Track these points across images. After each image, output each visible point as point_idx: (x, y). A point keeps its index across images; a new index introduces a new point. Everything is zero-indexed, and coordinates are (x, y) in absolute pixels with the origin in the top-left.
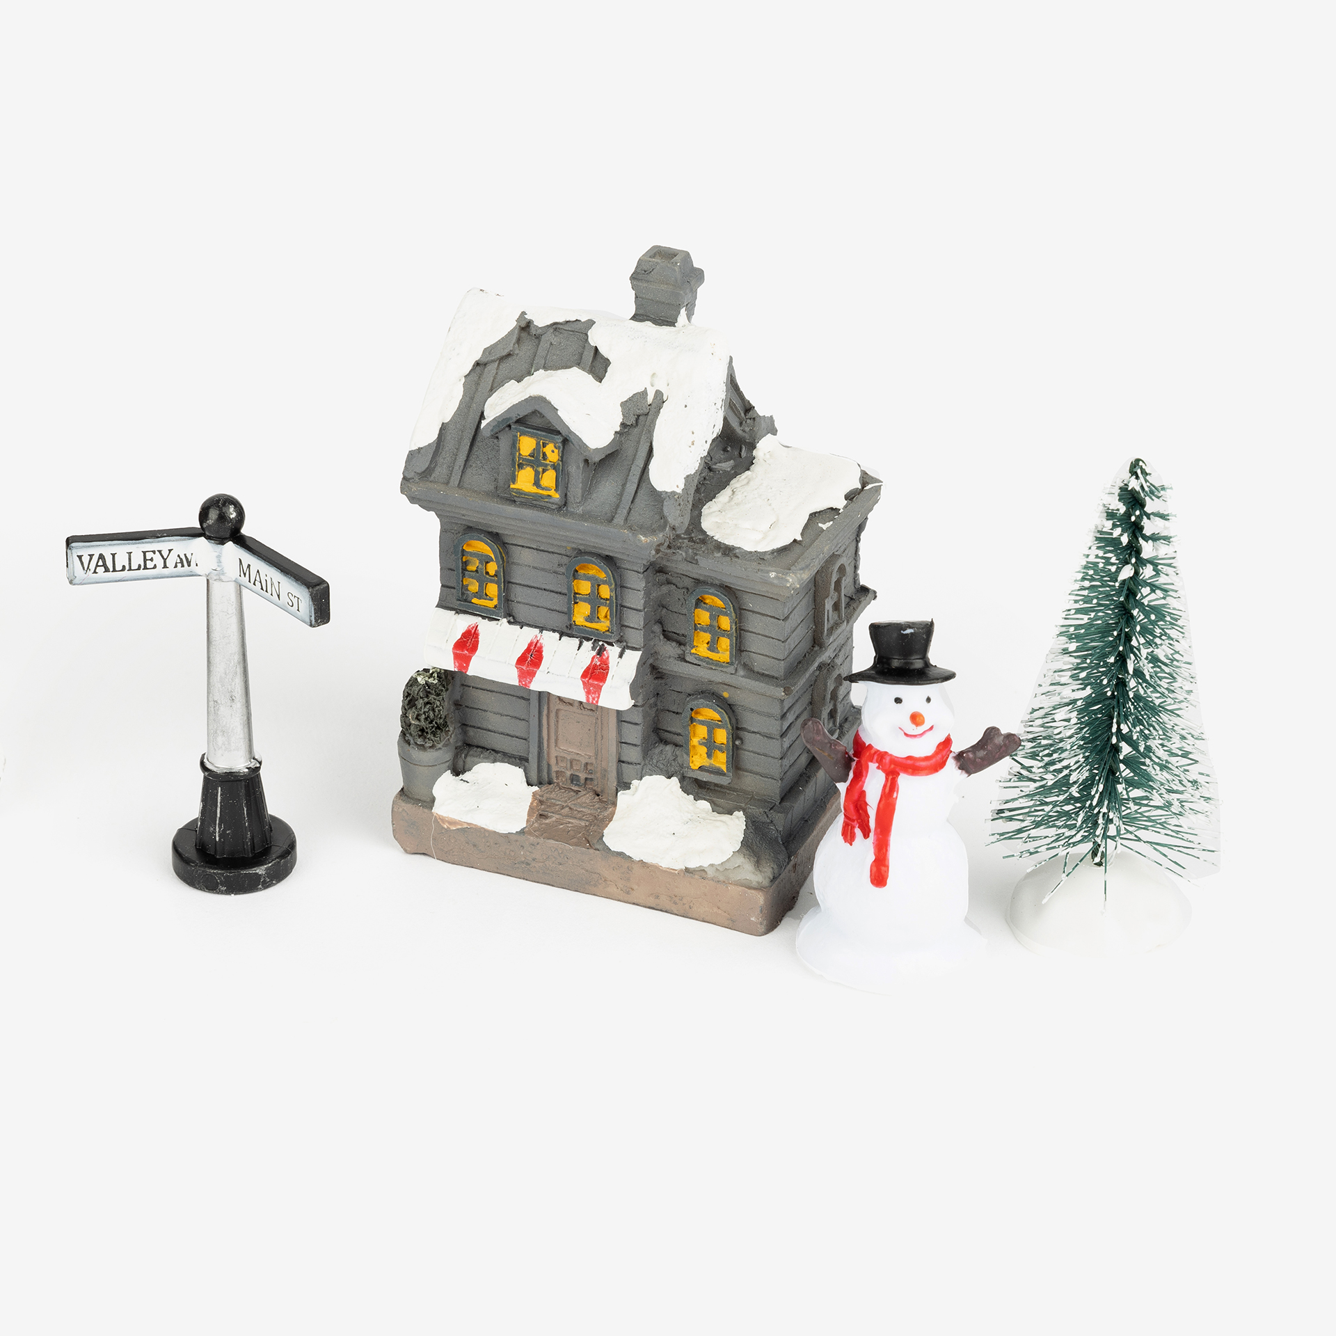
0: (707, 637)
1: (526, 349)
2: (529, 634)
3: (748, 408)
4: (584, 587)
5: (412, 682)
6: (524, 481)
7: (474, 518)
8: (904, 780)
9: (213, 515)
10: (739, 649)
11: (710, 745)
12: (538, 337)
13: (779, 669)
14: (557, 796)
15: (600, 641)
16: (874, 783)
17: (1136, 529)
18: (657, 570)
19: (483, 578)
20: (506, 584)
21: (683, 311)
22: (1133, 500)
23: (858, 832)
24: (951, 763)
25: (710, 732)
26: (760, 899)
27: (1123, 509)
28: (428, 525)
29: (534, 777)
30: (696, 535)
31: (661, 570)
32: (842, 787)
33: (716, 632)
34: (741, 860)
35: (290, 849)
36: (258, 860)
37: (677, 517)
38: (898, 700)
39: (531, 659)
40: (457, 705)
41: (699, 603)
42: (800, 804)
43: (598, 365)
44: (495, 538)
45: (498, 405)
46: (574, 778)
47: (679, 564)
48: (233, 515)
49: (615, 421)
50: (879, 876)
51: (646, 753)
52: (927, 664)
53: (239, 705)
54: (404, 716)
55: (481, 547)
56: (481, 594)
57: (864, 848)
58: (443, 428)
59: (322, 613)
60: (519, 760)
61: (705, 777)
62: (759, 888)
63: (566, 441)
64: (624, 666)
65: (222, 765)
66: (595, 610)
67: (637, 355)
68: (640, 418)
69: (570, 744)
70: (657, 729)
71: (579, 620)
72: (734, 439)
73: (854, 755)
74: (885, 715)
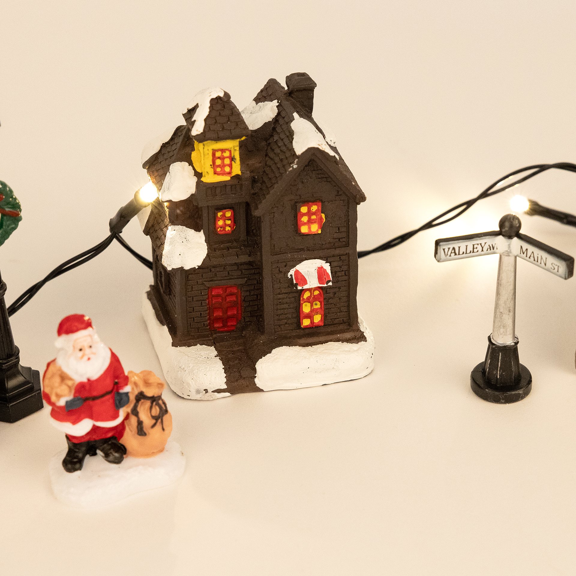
9: (506, 225)
48: (516, 224)
53: (511, 314)
59: (569, 272)
65: (501, 342)
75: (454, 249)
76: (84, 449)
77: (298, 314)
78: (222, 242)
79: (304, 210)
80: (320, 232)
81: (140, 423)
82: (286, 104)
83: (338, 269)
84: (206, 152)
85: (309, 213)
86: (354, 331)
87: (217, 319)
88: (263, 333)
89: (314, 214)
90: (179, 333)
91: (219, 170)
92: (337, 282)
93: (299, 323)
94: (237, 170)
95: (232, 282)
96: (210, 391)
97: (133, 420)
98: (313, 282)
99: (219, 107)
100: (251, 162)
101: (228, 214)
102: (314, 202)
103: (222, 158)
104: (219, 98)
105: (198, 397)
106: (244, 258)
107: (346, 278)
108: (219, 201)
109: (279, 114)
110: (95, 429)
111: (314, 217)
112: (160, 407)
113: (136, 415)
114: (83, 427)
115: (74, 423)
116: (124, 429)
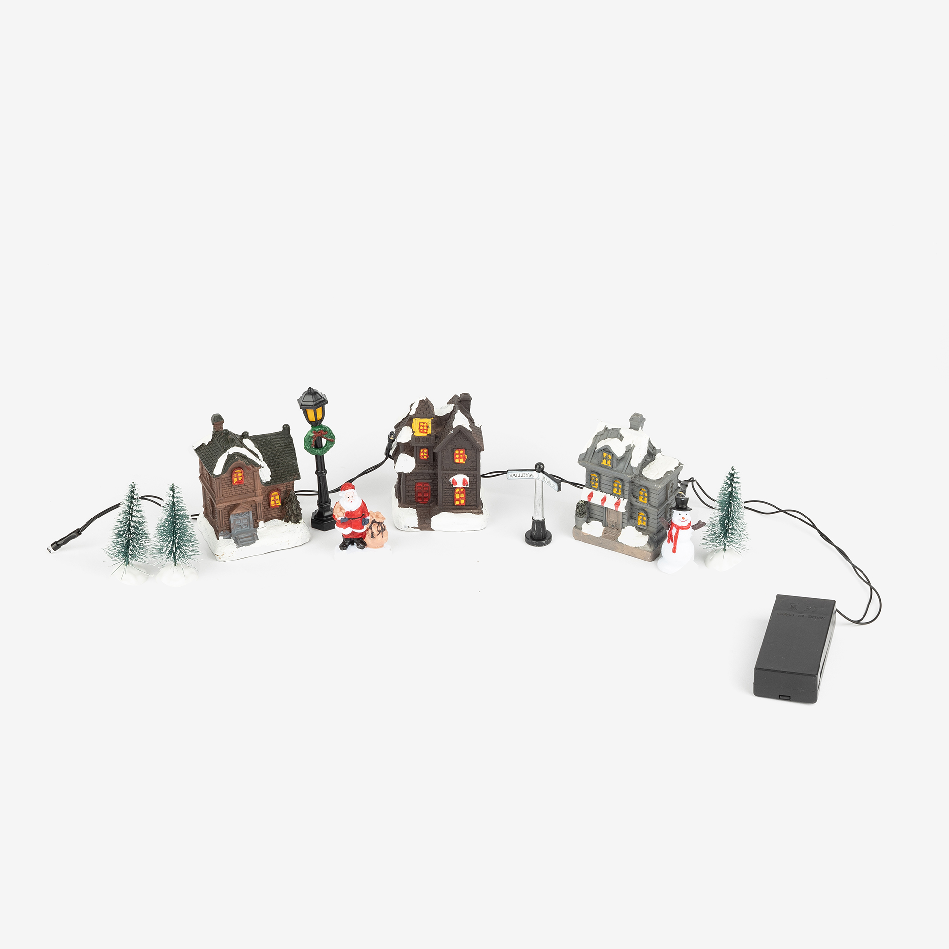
0: (642, 497)
1: (606, 433)
2: (604, 494)
3: (654, 448)
4: (616, 485)
5: (579, 503)
6: (604, 462)
7: (593, 469)
8: (680, 531)
9: (538, 466)
10: (649, 500)
11: (642, 520)
12: (609, 431)
13: (657, 505)
14: (608, 529)
15: (619, 497)
16: (674, 531)
17: (732, 481)
18: (632, 482)
19: (595, 482)
20: (600, 483)
21: (640, 427)
22: (732, 475)
23: (670, 541)
24: (691, 527)
25: (642, 517)
26: (650, 554)
27: (729, 476)
28: (584, 470)
29: (604, 525)
30: (640, 474)
31: (633, 482)
32: (668, 531)
33: (644, 496)
34: (647, 545)
35: (550, 537)
36: (543, 539)
37: (636, 472)
38: (680, 514)
39: (604, 500)
40: (588, 508)
41: (640, 490)
42: (661, 534)
43: (621, 438)
44: (597, 473)
45: (600, 445)
46: (613, 526)
47: (636, 481)
48: (542, 467)
49: (624, 450)
50: (674, 551)
51: (628, 521)
52: (687, 507)
53: (541, 506)
54: (576, 510)
55: (595, 475)
56: (594, 485)
57: (672, 544)
58: (588, 449)
59: (560, 488)
60: (601, 521)
61: (641, 527)
62: (650, 552)
63: (613, 455)
64: (624, 502)
65: (536, 519)
66: (618, 490)
67: (630, 436)
68: (629, 450)
69: (612, 519)
70: (631, 516)
71: (615, 492)
72: (651, 454)
73: (671, 525)
74: (677, 517)
75: (514, 474)
76: (349, 541)
77: (454, 499)
78: (422, 463)
79: (457, 452)
80: (464, 463)
81: (372, 533)
82: (456, 405)
83: (472, 480)
84: (416, 423)
85: (459, 454)
86: (479, 509)
87: (419, 498)
88: (438, 505)
89: (461, 454)
90: (402, 502)
91: (421, 431)
92: (472, 486)
93: (454, 503)
94: (430, 432)
95: (426, 481)
96: (410, 527)
97: (370, 531)
98: (460, 485)
99: (423, 404)
100: (437, 429)
101: (425, 451)
102: (461, 449)
103: (423, 426)
104: (424, 400)
105: (405, 529)
106: (431, 471)
107: (476, 485)
108: (421, 445)
109: (453, 410)
110: (353, 533)
111: (461, 456)
112: (382, 527)
113: (371, 529)
114: (348, 531)
115: (344, 529)
116: (366, 535)
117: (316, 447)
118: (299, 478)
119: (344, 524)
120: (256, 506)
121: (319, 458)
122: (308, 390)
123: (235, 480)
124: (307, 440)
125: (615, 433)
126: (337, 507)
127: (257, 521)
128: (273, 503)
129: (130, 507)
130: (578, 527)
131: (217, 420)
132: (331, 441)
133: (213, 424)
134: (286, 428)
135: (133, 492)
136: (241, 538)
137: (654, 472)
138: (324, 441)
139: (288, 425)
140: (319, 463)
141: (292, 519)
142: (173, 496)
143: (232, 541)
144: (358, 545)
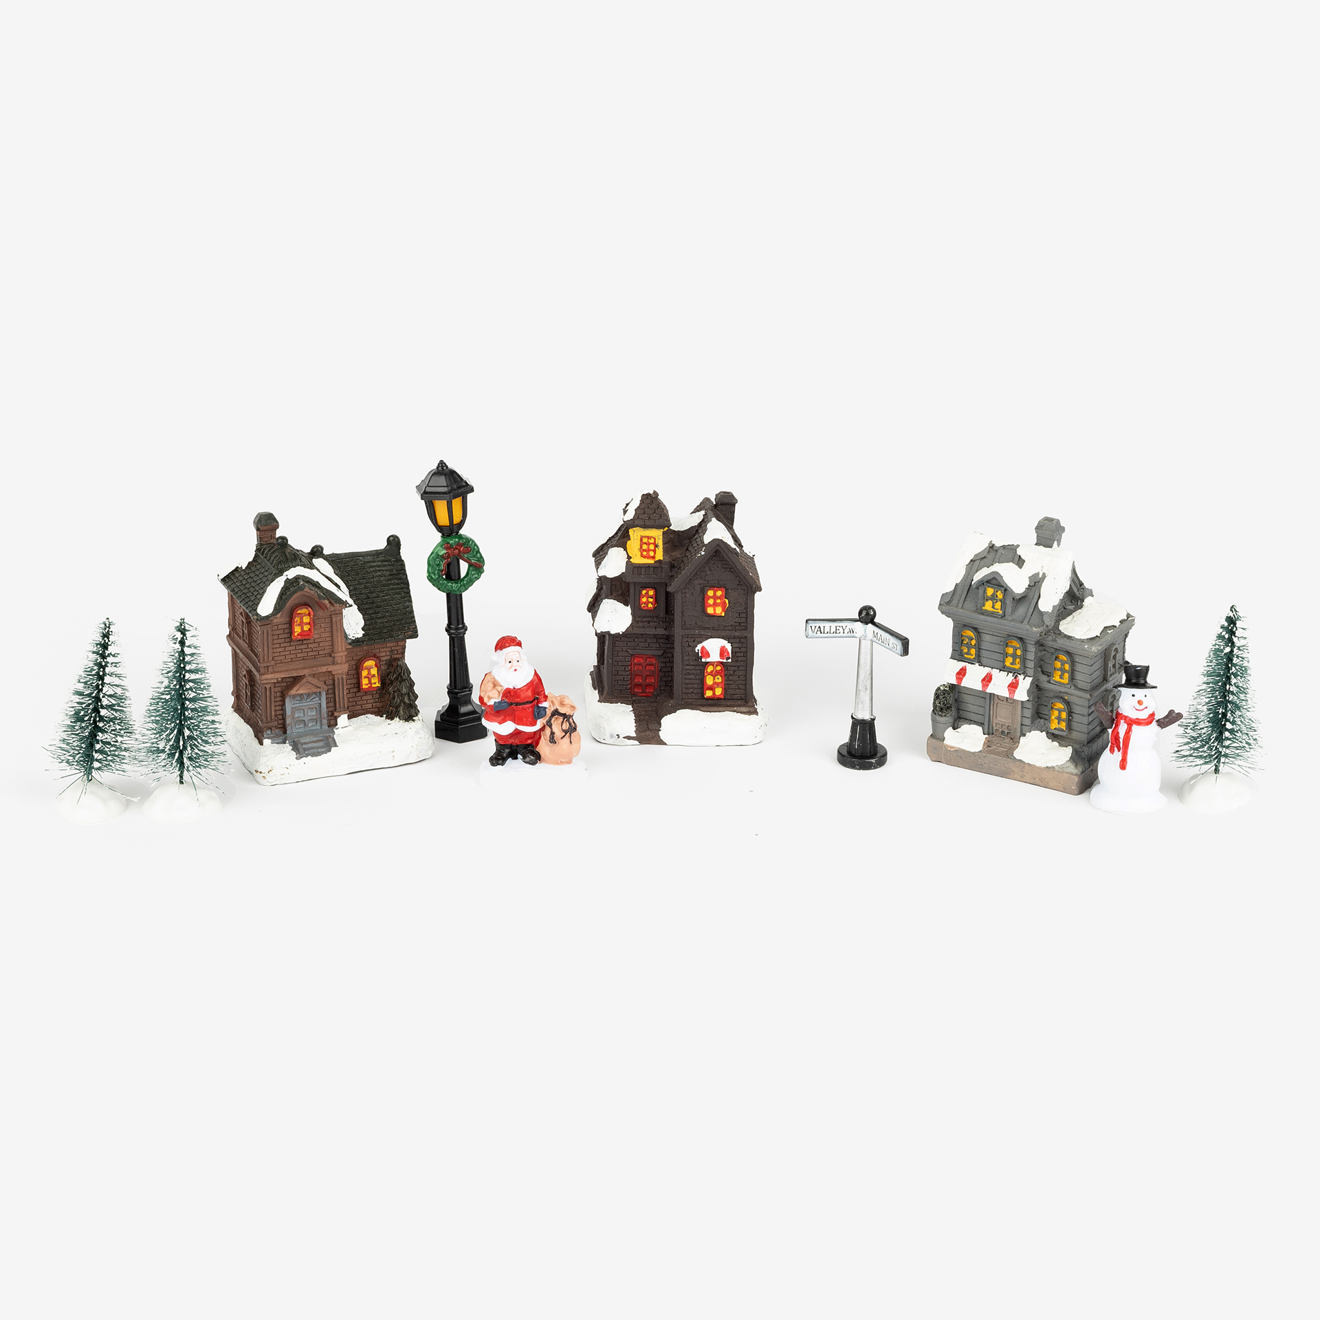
0: (1059, 673)
1: (992, 554)
2: (987, 670)
3: (1081, 584)
4: (1010, 651)
5: (939, 689)
6: (988, 606)
7: (967, 621)
8: (1134, 727)
9: (864, 613)
10: (1072, 678)
11: (1059, 719)
12: (997, 551)
13: (1088, 687)
14: (994, 739)
15: (1016, 673)
16: (1123, 728)
17: (1232, 633)
18: (1040, 644)
19: (969, 646)
20: (979, 649)
21: (1056, 542)
22: (1232, 621)
23: (1116, 749)
25: (1059, 714)
26: (1076, 779)
27: (1226, 624)
28: (949, 624)
29: (986, 732)
30: (1056, 630)
31: (1042, 645)
33: (1063, 670)
34: (1069, 764)
35: (885, 755)
36: (872, 757)
37: (1049, 622)
38: (1133, 695)
39: (987, 679)
40: (956, 700)
41: (1057, 658)
42: (1096, 745)
43: (1020, 562)
44: (975, 629)
45: (978, 576)
46: (1003, 732)
47: (1049, 642)
48: (872, 613)
49: (1026, 584)
50: (1123, 766)
51: (1032, 722)
53: (868, 692)
54: (934, 703)
55: (970, 633)
56: (968, 653)
57: (1118, 755)
58: (957, 585)
59: (905, 651)
60: (981, 724)
61: (1056, 732)
62: (1076, 775)
63: (1006, 590)
64: (1025, 683)
65: (860, 716)
66: (1014, 660)
67: (1036, 559)
68: (1036, 583)
69: (1002, 718)
70: (1038, 712)
71: (1008, 664)
72: (1075, 597)
73: (1116, 718)
74: (1129, 702)
75: (819, 627)
76: (507, 751)
77: (702, 686)
78: (645, 617)
79: (710, 593)
80: (723, 614)
81: (552, 733)
82: (710, 512)
83: (737, 650)
84: (636, 537)
85: (715, 597)
86: (749, 707)
87: (638, 685)
88: (672, 699)
89: (719, 598)
90: (605, 692)
91: (645, 553)
92: (737, 661)
93: (703, 694)
94: (660, 555)
95: (650, 653)
96: (621, 736)
97: (548, 731)
98: (715, 657)
99: (648, 501)
100: (673, 554)
101: (651, 593)
102: (719, 587)
103: (648, 544)
104: (649, 495)
105: (611, 740)
106: (661, 631)
107: (744, 659)
108: (643, 579)
109: (703, 520)
111: (718, 601)
112: (570, 724)
113: (550, 726)
114: (507, 728)
115: (500, 723)
116: (540, 738)
117: (449, 578)
118: (414, 635)
119: (499, 713)
120: (334, 684)
121: (453, 600)
122: (437, 468)
123: (297, 630)
124: (433, 561)
125: (1010, 554)
126: (489, 681)
127: (336, 714)
128: (365, 681)
129: (100, 666)
130: (937, 736)
131: (266, 523)
132: (477, 567)
133: (258, 529)
134: (394, 543)
135: (106, 635)
136: (305, 743)
137: (1080, 627)
138: (464, 567)
139: (397, 537)
140: (454, 610)
141: (401, 712)
142: (182, 643)
143: (287, 747)
144: (524, 758)
